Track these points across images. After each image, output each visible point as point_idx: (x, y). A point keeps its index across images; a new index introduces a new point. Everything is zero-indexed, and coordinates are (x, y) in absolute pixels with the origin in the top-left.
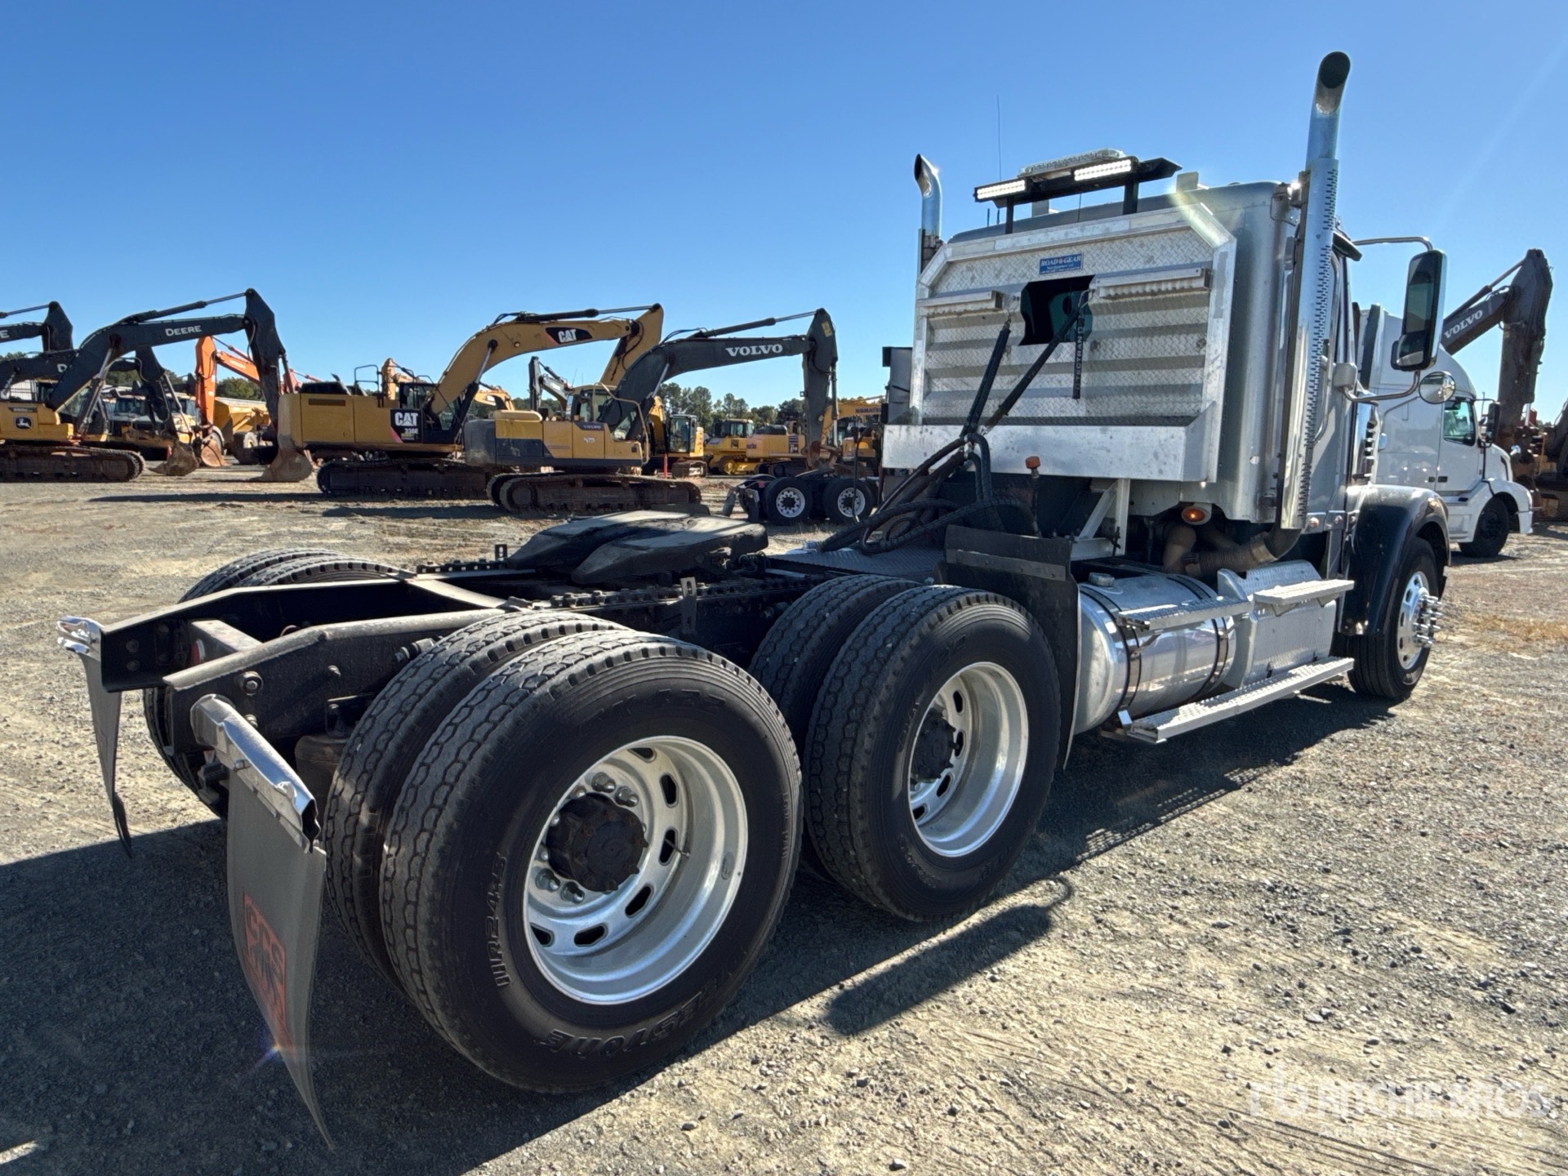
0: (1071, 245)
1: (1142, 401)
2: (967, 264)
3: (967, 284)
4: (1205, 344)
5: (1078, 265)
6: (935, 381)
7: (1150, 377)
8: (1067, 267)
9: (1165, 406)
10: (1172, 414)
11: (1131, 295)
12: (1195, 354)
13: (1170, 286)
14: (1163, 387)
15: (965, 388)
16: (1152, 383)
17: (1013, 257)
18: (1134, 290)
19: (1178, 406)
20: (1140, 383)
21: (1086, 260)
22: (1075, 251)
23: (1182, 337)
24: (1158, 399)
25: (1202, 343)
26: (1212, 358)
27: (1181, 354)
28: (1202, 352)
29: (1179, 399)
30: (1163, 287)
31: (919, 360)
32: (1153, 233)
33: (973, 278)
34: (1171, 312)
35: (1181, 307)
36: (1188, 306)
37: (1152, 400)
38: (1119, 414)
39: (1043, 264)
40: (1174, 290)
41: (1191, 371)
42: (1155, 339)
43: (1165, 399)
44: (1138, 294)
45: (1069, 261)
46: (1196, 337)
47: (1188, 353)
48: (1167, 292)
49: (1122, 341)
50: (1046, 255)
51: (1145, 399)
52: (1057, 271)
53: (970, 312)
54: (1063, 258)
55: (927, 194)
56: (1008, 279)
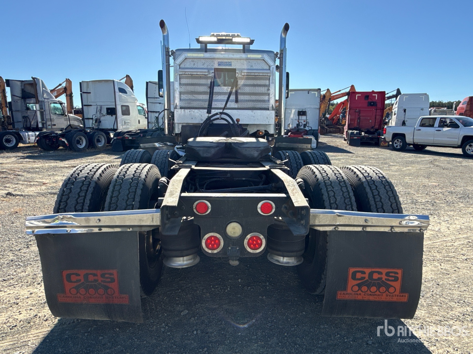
0: (228, 59)
1: (253, 104)
2: (192, 59)
3: (192, 66)
4: (269, 90)
5: (231, 65)
6: (182, 95)
7: (254, 98)
8: (227, 65)
9: (260, 105)
10: (262, 107)
11: (251, 75)
12: (267, 92)
13: (262, 74)
14: (258, 100)
15: (194, 98)
16: (254, 99)
17: (208, 60)
18: (252, 74)
19: (263, 105)
20: (251, 99)
21: (232, 64)
22: (229, 61)
23: (263, 88)
24: (258, 103)
25: (268, 90)
26: (272, 93)
27: (263, 92)
28: (269, 92)
29: (263, 104)
30: (260, 74)
31: (177, 88)
32: (253, 59)
33: (194, 64)
34: (258, 81)
35: (261, 80)
36: (263, 80)
37: (256, 104)
38: (247, 107)
39: (219, 63)
40: (263, 75)
41: (264, 96)
42: (256, 87)
43: (260, 103)
44: (253, 75)
45: (228, 63)
46: (267, 88)
47: (265, 92)
48: (261, 76)
49: (247, 88)
50: (220, 61)
51: (254, 103)
52: (224, 66)
53: (198, 75)
54: (226, 62)
55: (165, 34)
56: (207, 66)
